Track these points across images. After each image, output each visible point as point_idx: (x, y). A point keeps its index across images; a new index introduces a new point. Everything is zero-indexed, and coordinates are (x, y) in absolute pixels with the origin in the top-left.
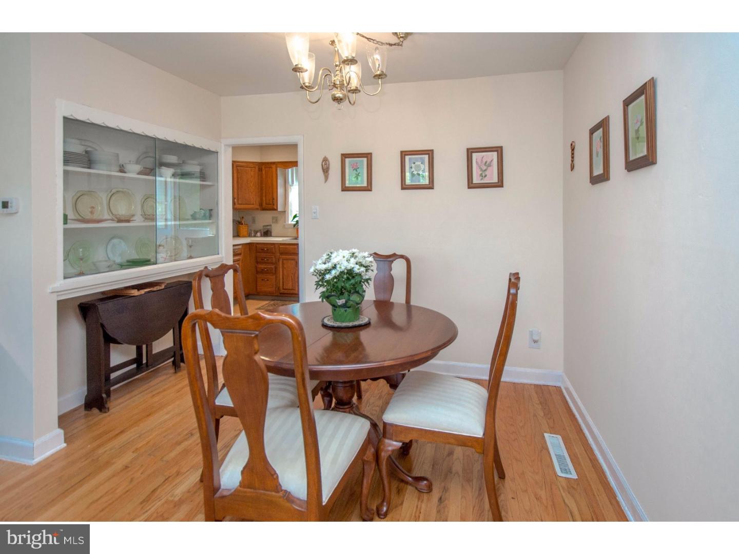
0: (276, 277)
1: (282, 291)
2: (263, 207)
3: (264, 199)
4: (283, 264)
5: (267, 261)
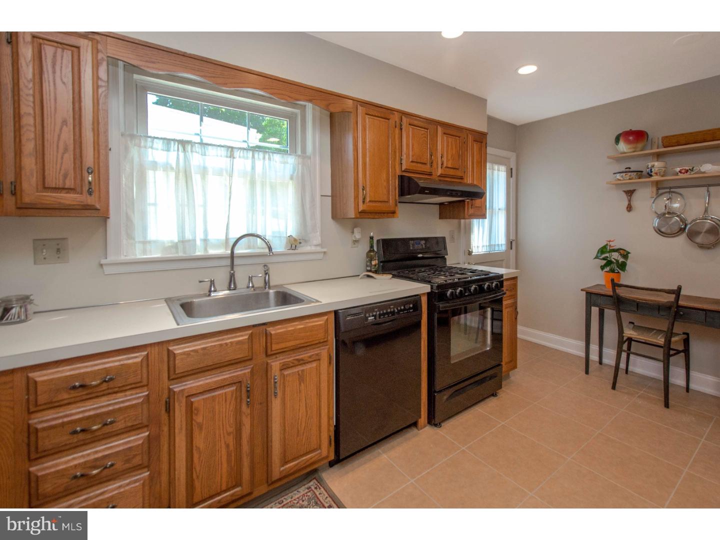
2: (27, 200)
4: (190, 411)
5: (107, 429)
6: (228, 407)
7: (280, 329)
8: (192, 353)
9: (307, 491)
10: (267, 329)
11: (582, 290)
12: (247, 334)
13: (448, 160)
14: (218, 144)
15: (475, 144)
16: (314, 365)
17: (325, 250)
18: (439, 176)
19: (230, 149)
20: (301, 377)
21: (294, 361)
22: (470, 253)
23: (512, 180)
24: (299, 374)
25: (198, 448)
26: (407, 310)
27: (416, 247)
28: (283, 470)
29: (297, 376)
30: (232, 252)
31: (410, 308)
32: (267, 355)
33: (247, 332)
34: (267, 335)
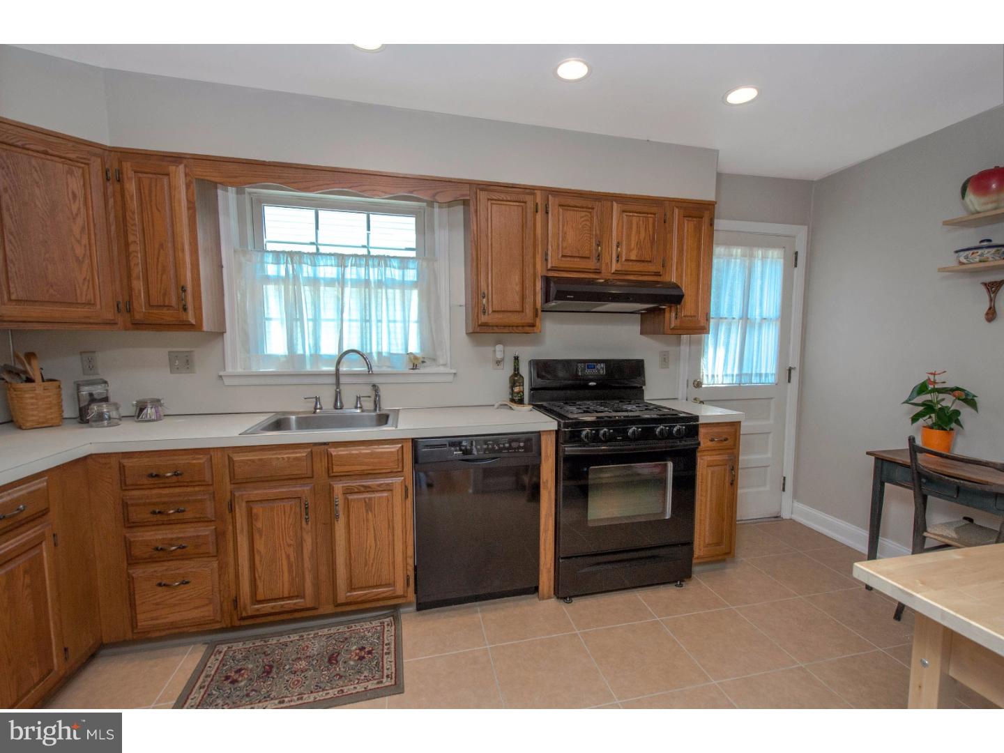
0: (222, 568)
1: (253, 609)
2: (138, 316)
3: (138, 285)
4: (251, 516)
5: (180, 516)
6: (287, 519)
7: (342, 451)
8: (249, 462)
9: (379, 624)
10: (329, 449)
11: (868, 453)
12: (306, 452)
13: (629, 250)
14: (328, 252)
15: (686, 222)
16: (385, 494)
17: (454, 371)
18: (613, 273)
19: (341, 257)
20: (369, 506)
21: (359, 487)
22: (698, 384)
23: (799, 273)
24: (365, 502)
25: (259, 552)
26: (515, 449)
27: (588, 372)
28: (349, 596)
29: (364, 504)
30: (337, 370)
31: (519, 447)
32: (329, 477)
33: (306, 450)
34: (329, 456)
